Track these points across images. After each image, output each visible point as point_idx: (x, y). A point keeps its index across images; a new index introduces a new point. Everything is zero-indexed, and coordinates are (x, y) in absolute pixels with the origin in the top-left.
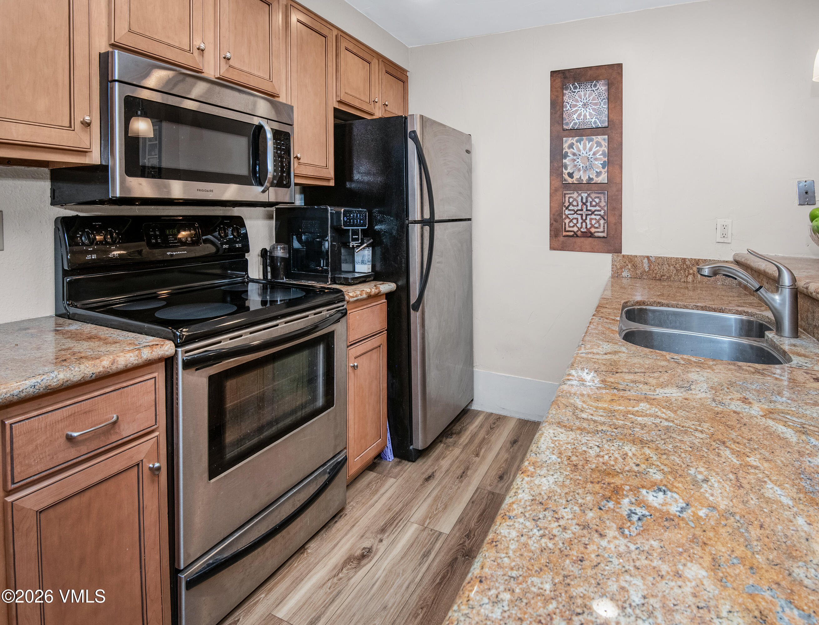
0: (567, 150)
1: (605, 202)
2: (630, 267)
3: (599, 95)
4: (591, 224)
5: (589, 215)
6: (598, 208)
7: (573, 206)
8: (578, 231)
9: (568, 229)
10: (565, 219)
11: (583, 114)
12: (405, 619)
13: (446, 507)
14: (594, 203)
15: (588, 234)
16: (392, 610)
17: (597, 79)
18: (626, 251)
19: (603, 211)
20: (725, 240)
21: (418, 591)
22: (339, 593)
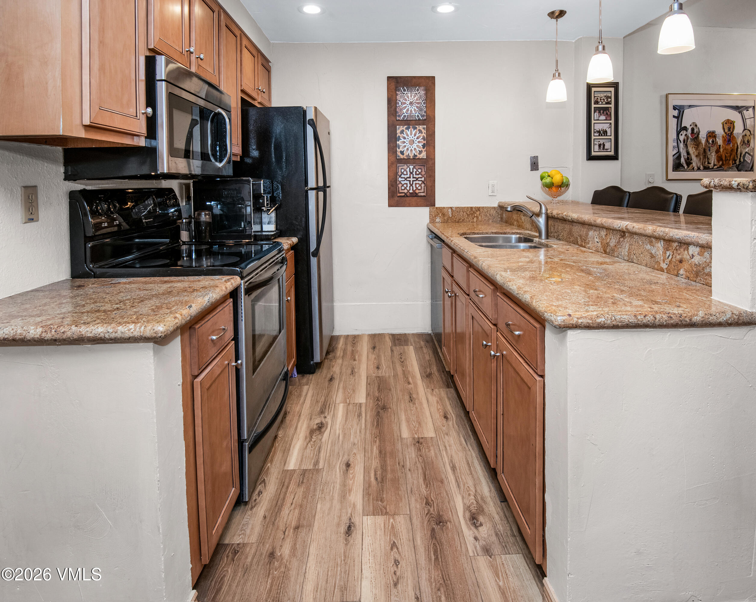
0: (399, 135)
1: (425, 172)
2: (440, 215)
3: (421, 97)
4: (416, 187)
5: (415, 181)
6: (420, 176)
7: (404, 175)
8: (407, 192)
9: (401, 191)
10: (399, 184)
11: (410, 110)
12: (370, 445)
13: (354, 391)
14: (418, 173)
15: (414, 195)
16: (359, 444)
17: (419, 85)
18: (439, 203)
19: (423, 178)
20: (494, 194)
21: (368, 432)
22: (320, 448)
